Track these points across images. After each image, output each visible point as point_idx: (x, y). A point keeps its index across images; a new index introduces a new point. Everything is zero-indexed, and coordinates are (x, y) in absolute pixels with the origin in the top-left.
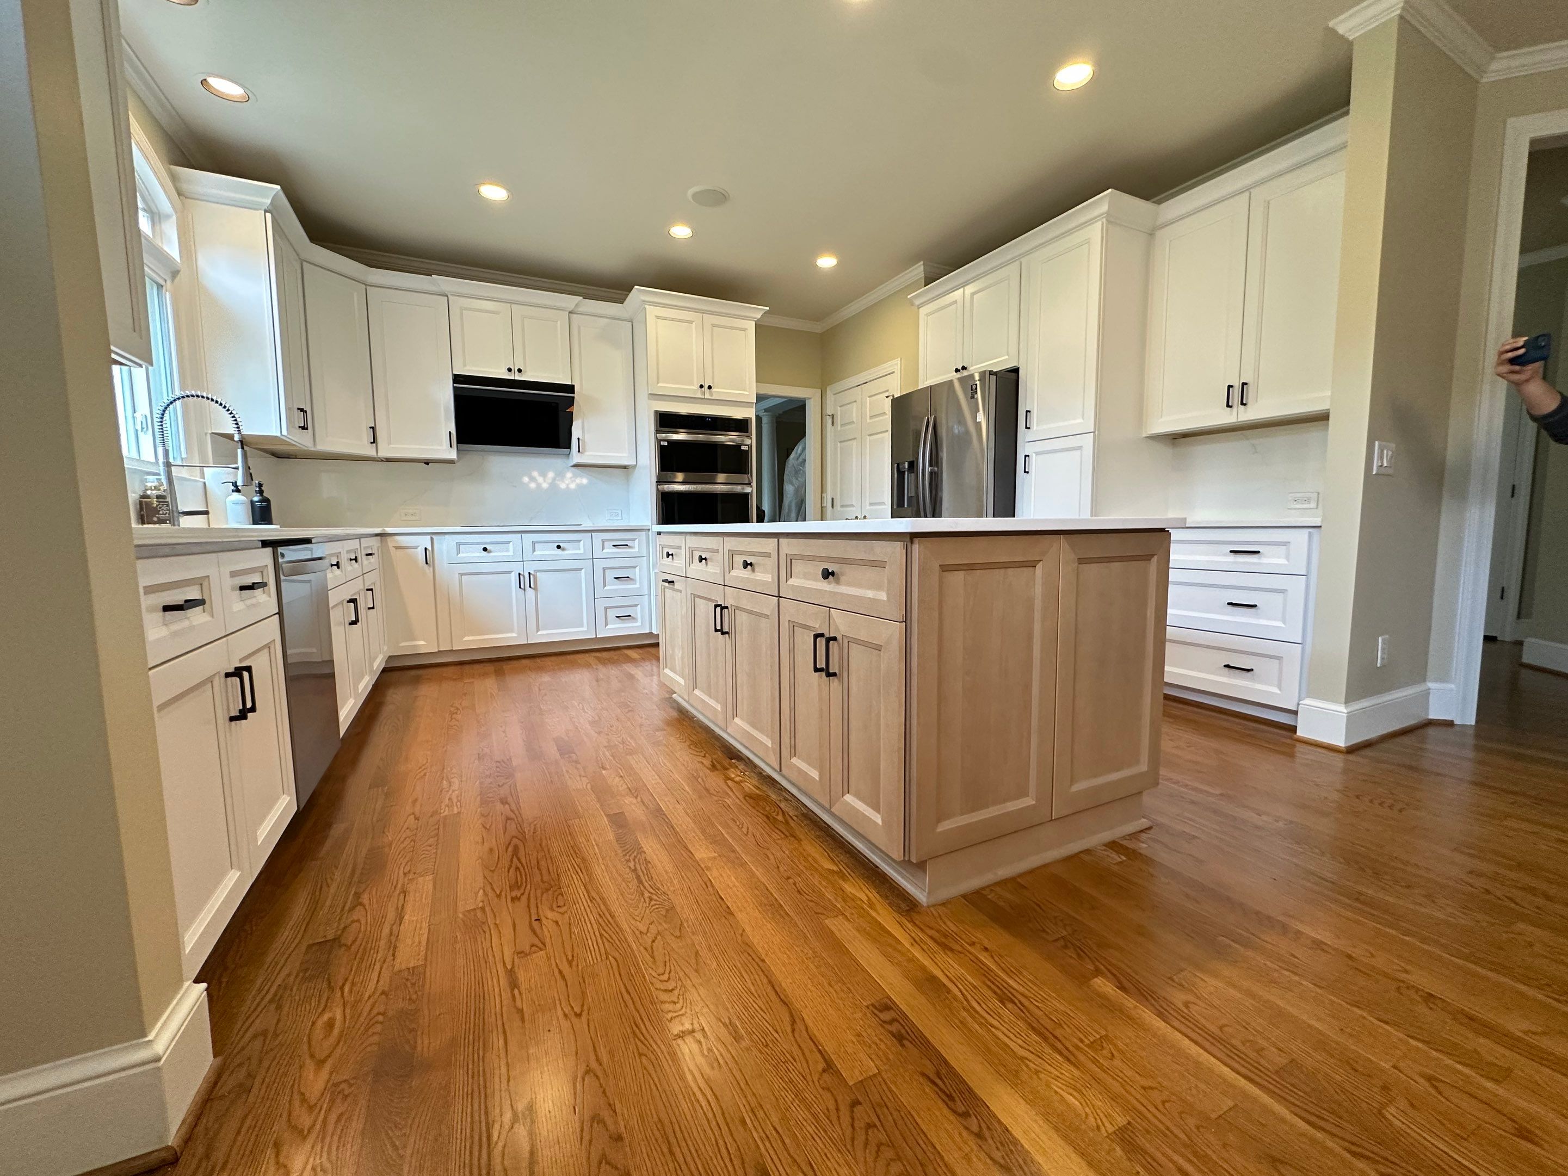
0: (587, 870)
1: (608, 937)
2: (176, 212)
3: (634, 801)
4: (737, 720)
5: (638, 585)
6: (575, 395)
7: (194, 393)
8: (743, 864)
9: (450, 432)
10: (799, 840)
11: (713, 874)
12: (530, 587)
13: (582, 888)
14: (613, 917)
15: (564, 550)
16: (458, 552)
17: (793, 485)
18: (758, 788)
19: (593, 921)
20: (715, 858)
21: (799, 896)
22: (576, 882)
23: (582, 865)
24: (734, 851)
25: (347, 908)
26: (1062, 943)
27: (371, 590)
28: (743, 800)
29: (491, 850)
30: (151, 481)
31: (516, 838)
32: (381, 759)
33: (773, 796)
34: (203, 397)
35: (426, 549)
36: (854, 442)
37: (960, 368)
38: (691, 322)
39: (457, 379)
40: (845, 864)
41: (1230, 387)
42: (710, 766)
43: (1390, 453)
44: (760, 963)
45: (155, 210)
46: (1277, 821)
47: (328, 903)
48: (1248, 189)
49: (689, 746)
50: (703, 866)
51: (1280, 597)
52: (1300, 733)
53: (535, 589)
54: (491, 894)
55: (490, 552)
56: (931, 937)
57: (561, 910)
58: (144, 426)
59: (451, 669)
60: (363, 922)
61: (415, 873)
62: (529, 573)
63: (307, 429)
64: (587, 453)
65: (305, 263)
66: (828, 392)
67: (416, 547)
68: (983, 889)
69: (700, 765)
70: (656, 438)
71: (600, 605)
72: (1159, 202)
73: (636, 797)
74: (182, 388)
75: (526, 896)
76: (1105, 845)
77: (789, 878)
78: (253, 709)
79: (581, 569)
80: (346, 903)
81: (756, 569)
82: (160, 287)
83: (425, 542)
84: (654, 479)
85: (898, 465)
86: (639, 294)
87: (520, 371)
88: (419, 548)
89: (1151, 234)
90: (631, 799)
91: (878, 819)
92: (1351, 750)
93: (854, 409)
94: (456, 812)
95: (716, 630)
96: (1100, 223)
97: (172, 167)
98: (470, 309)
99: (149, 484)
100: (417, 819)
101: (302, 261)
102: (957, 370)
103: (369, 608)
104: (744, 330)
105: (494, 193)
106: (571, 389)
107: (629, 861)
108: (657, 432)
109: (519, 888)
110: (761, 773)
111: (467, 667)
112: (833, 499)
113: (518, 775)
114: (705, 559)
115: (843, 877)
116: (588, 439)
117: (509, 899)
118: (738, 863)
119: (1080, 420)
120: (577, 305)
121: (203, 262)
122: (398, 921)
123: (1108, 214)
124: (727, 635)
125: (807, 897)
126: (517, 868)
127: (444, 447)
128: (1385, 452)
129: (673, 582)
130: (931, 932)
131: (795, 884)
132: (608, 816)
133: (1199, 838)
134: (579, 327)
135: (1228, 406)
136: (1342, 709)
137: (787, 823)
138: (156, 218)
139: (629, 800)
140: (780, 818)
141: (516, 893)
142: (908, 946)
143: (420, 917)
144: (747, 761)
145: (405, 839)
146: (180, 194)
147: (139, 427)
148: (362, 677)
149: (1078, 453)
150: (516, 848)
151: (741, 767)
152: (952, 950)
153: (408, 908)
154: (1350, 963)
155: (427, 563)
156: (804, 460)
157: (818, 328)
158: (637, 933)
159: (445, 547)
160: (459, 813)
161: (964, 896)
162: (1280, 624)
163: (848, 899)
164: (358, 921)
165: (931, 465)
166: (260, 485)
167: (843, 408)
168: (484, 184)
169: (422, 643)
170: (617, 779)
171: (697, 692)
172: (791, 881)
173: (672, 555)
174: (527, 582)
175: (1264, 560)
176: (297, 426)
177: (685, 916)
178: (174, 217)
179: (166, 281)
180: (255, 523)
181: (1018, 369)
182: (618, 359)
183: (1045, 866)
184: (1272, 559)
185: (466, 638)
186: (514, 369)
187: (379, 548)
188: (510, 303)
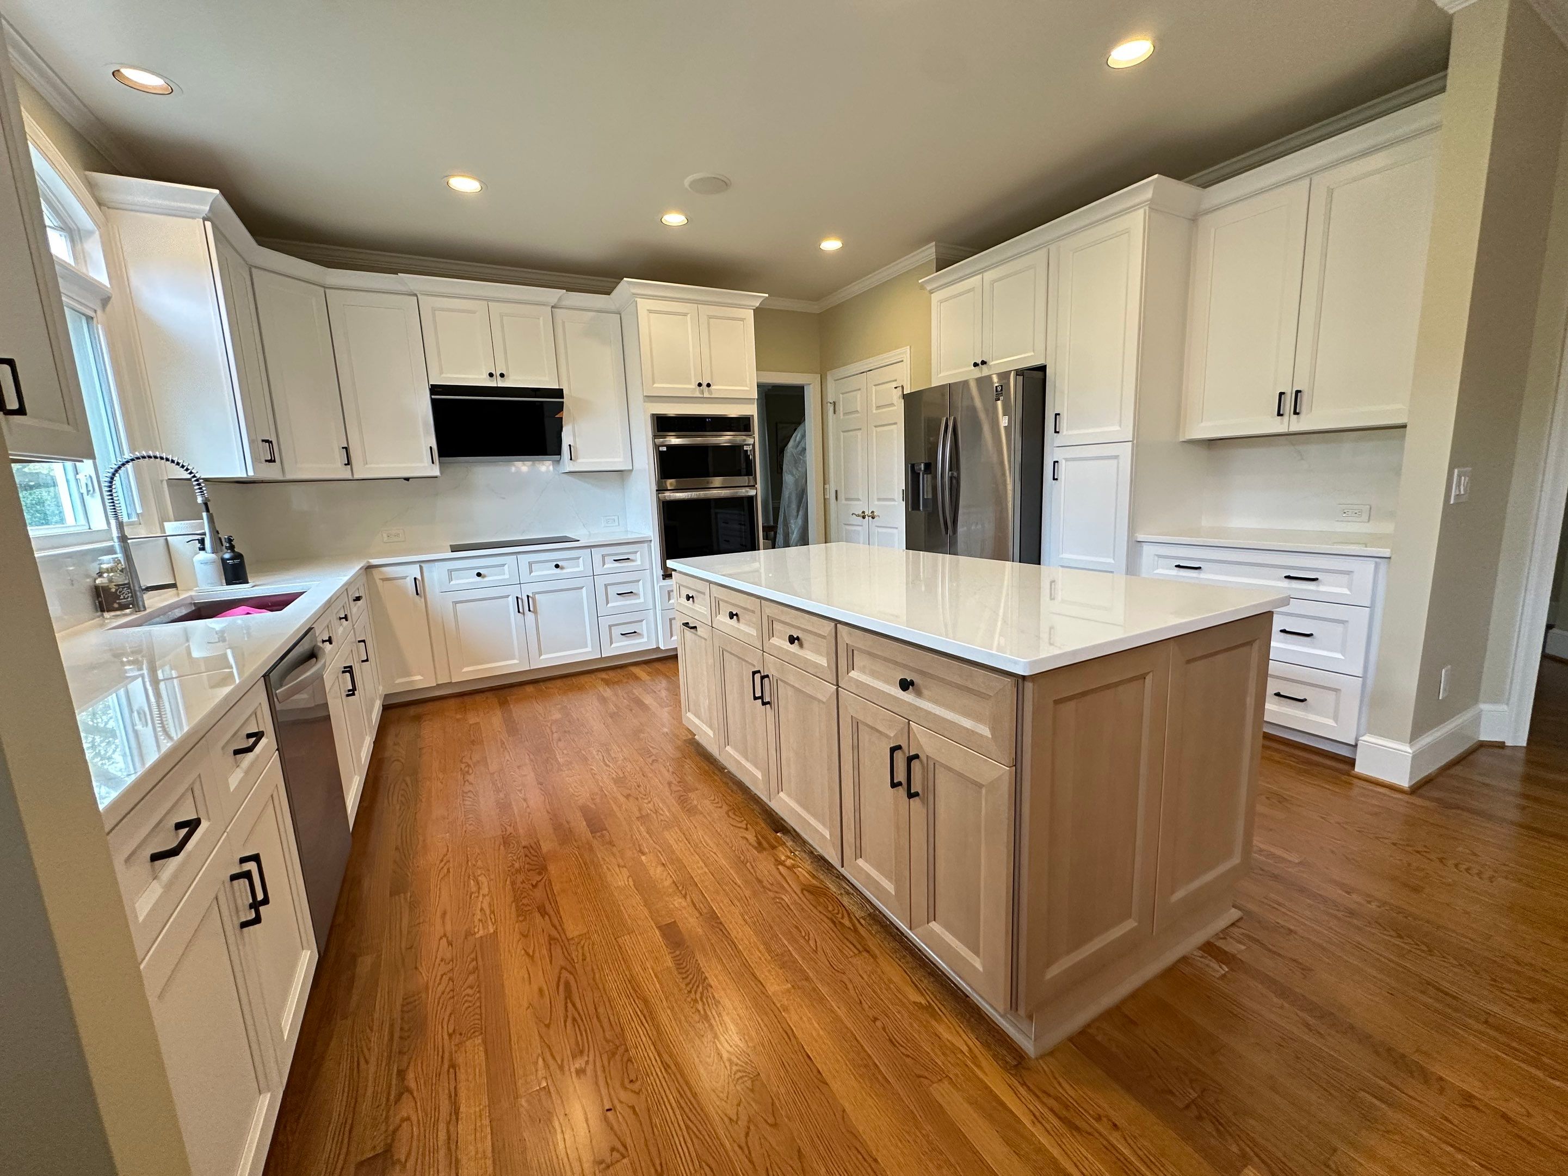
0: (653, 1019)
1: (695, 1130)
2: (99, 228)
3: (684, 904)
4: (782, 794)
5: (642, 600)
6: (564, 400)
7: (144, 454)
8: (822, 999)
9: (431, 448)
10: (874, 957)
11: (792, 1018)
12: (529, 610)
13: (652, 1048)
14: (695, 1095)
15: (562, 568)
16: (451, 579)
17: (793, 475)
18: (814, 877)
19: (674, 1104)
20: (788, 991)
21: (892, 1049)
22: (644, 1039)
23: (645, 1011)
24: (807, 979)
25: (392, 1097)
26: (1194, 1112)
27: (364, 641)
28: (801, 895)
29: (541, 991)
30: (107, 562)
31: (566, 969)
32: (397, 849)
33: (833, 888)
34: (156, 457)
35: (415, 579)
36: (859, 433)
37: (979, 362)
38: (685, 315)
39: (434, 389)
40: (932, 993)
41: (1281, 394)
42: (756, 844)
43: (1467, 478)
44: (873, 1165)
45: (73, 226)
46: (1369, 902)
47: (370, 1091)
48: (1309, 174)
49: (727, 813)
50: (778, 1005)
51: (1339, 628)
52: (1358, 769)
53: (535, 612)
54: (553, 1066)
55: (485, 576)
56: (1052, 1110)
57: (636, 1086)
58: (90, 488)
59: (452, 702)
60: (414, 1118)
61: (461, 1034)
62: (528, 596)
63: (274, 461)
64: (579, 461)
65: (254, 270)
66: (829, 378)
67: (405, 578)
68: (1089, 1026)
69: (745, 842)
70: (654, 444)
71: (604, 623)
72: (1205, 185)
73: (685, 897)
74: (132, 450)
75: (590, 1067)
76: (1200, 948)
77: (875, 1020)
78: (266, 901)
79: (582, 588)
80: (390, 1087)
81: (805, 644)
82: (89, 319)
83: (414, 571)
84: (654, 488)
85: (913, 466)
86: (628, 286)
87: (502, 375)
88: (408, 578)
89: (1194, 219)
90: (680, 900)
91: (978, 964)
92: (1415, 790)
93: (859, 396)
94: (492, 931)
95: (755, 698)
96: (1142, 211)
97: (87, 173)
98: (443, 310)
99: (104, 566)
100: (450, 943)
101: (251, 267)
102: (976, 365)
103: (363, 661)
104: (742, 320)
105: (464, 185)
106: (559, 393)
107: (695, 1001)
108: (655, 437)
109: (582, 1052)
110: (812, 853)
111: (467, 699)
112: (836, 491)
113: (552, 869)
114: (736, 615)
115: (934, 1015)
116: (580, 446)
117: (574, 1075)
118: (817, 999)
119: (1117, 428)
120: (560, 299)
121: (136, 280)
122: (454, 1117)
123: (1152, 201)
124: (768, 706)
125: (903, 1050)
126: (574, 1019)
127: (426, 465)
128: (1463, 478)
129: (695, 628)
130: (1052, 1102)
131: (884, 1029)
132: (659, 928)
133: (1296, 933)
134: (563, 323)
135: (1279, 414)
136: (1407, 749)
137: (856, 930)
138: (77, 238)
139: (678, 902)
140: (846, 922)
141: (579, 1063)
142: (1029, 1125)
143: (477, 1109)
144: (794, 833)
145: (442, 976)
146: (100, 204)
147: (84, 490)
148: (363, 739)
149: (1115, 462)
150: (567, 984)
151: (790, 843)
152: (1077, 1129)
153: (463, 1094)
154: (1510, 1128)
155: (417, 594)
156: (804, 449)
157: (815, 308)
158: (726, 1119)
159: (435, 576)
160: (495, 932)
161: (1071, 1039)
162: (1339, 656)
163: (948, 1052)
164: (408, 1119)
165: (950, 469)
166: (230, 540)
167: (845, 395)
168: (453, 176)
169: (419, 677)
170: (660, 869)
171: (728, 748)
172: (878, 1023)
173: (692, 597)
174: (526, 605)
175: (1322, 588)
176: (263, 460)
177: (774, 1089)
178: (97, 233)
179: (95, 311)
180: (228, 584)
181: (1045, 366)
182: (607, 356)
183: (1147, 985)
184: (1329, 587)
185: (465, 670)
186: (496, 374)
187: (365, 583)
188: (486, 300)
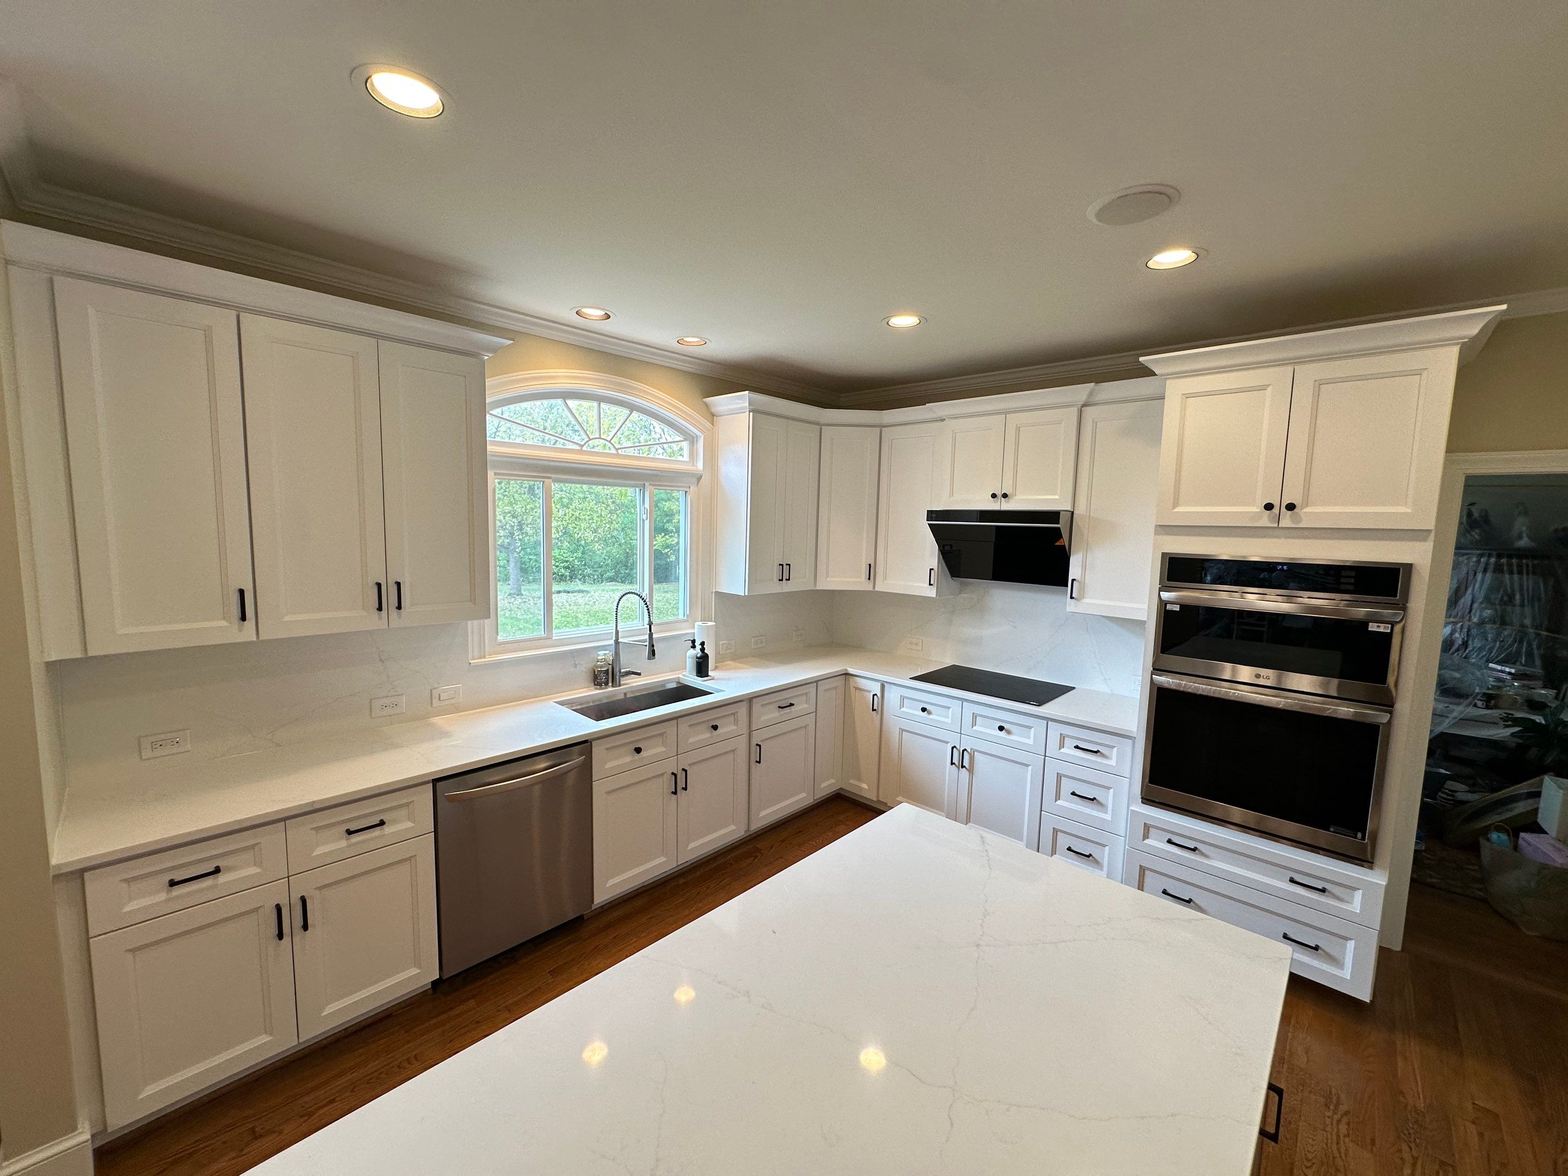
2: (705, 433)
5: (1108, 817)
9: (932, 569)
12: (964, 766)
15: (1007, 733)
35: (875, 695)
45: (692, 435)
53: (971, 771)
55: (930, 713)
62: (965, 751)
63: (789, 579)
64: (1085, 601)
65: (824, 427)
67: (868, 692)
70: (1158, 595)
71: (1049, 822)
79: (1027, 765)
83: (876, 688)
86: (1151, 365)
87: (1005, 496)
88: (871, 693)
97: (704, 399)
98: (966, 432)
101: (821, 426)
103: (756, 762)
104: (1419, 372)
105: (905, 321)
106: (1056, 516)
108: (1163, 588)
116: (1089, 581)
120: (1091, 394)
127: (919, 580)
134: (1093, 424)
138: (693, 442)
146: (712, 416)
155: (874, 710)
169: (865, 786)
174: (961, 759)
176: (777, 580)
179: (689, 487)
180: (697, 675)
186: (999, 494)
187: (836, 688)
188: (1006, 412)
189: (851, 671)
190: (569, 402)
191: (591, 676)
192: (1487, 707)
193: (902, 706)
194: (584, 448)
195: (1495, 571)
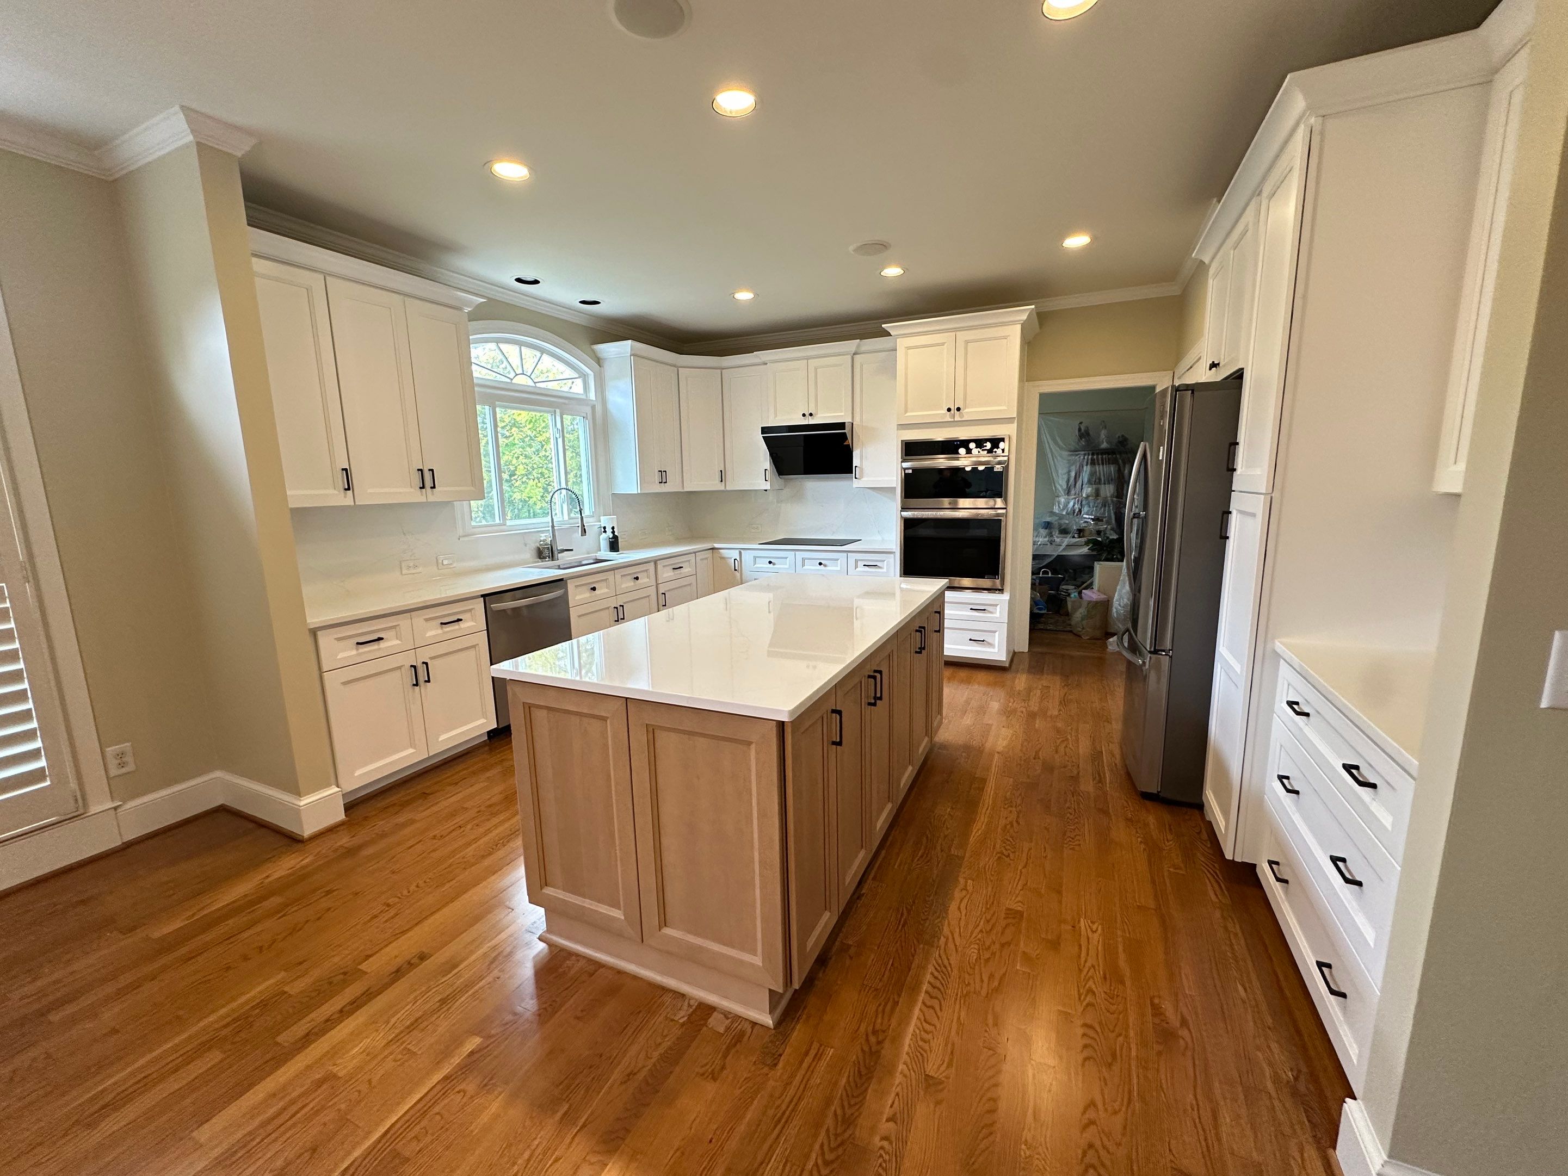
6: (846, 431)
9: (766, 470)
15: (824, 566)
35: (736, 556)
37: (1214, 363)
38: (943, 344)
39: (764, 430)
55: (773, 564)
63: (666, 482)
64: (863, 479)
65: (680, 369)
70: (902, 467)
78: (428, 681)
82: (584, 418)
84: (900, 506)
86: (890, 329)
87: (811, 415)
88: (732, 559)
97: (592, 346)
98: (780, 371)
99: (542, 539)
101: (677, 368)
102: (1211, 367)
104: (1008, 337)
105: (744, 296)
106: (843, 426)
108: (903, 460)
116: (865, 467)
120: (858, 346)
127: (759, 481)
134: (857, 365)
146: (594, 359)
149: (1255, 522)
155: (736, 570)
159: (747, 557)
166: (613, 528)
168: (737, 291)
175: (1373, 806)
178: (594, 377)
179: (587, 413)
180: (610, 551)
181: (1245, 370)
184: (1379, 808)
186: (807, 414)
187: (706, 559)
188: (808, 358)
189: (716, 546)
190: (502, 346)
191: (534, 553)
192: (1079, 537)
193: (755, 563)
194: (513, 381)
195: (1091, 464)
